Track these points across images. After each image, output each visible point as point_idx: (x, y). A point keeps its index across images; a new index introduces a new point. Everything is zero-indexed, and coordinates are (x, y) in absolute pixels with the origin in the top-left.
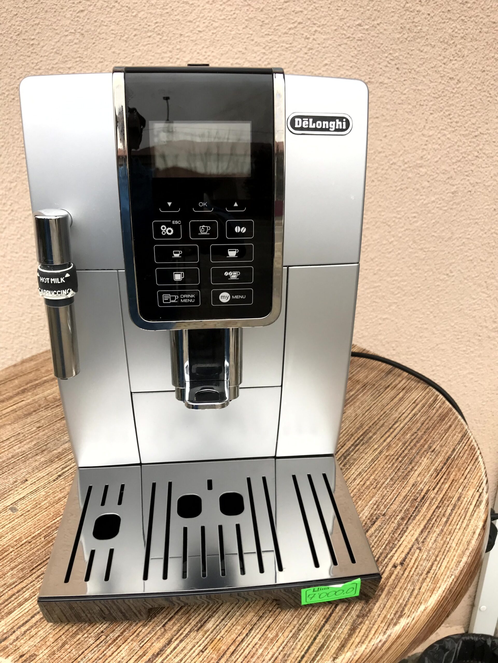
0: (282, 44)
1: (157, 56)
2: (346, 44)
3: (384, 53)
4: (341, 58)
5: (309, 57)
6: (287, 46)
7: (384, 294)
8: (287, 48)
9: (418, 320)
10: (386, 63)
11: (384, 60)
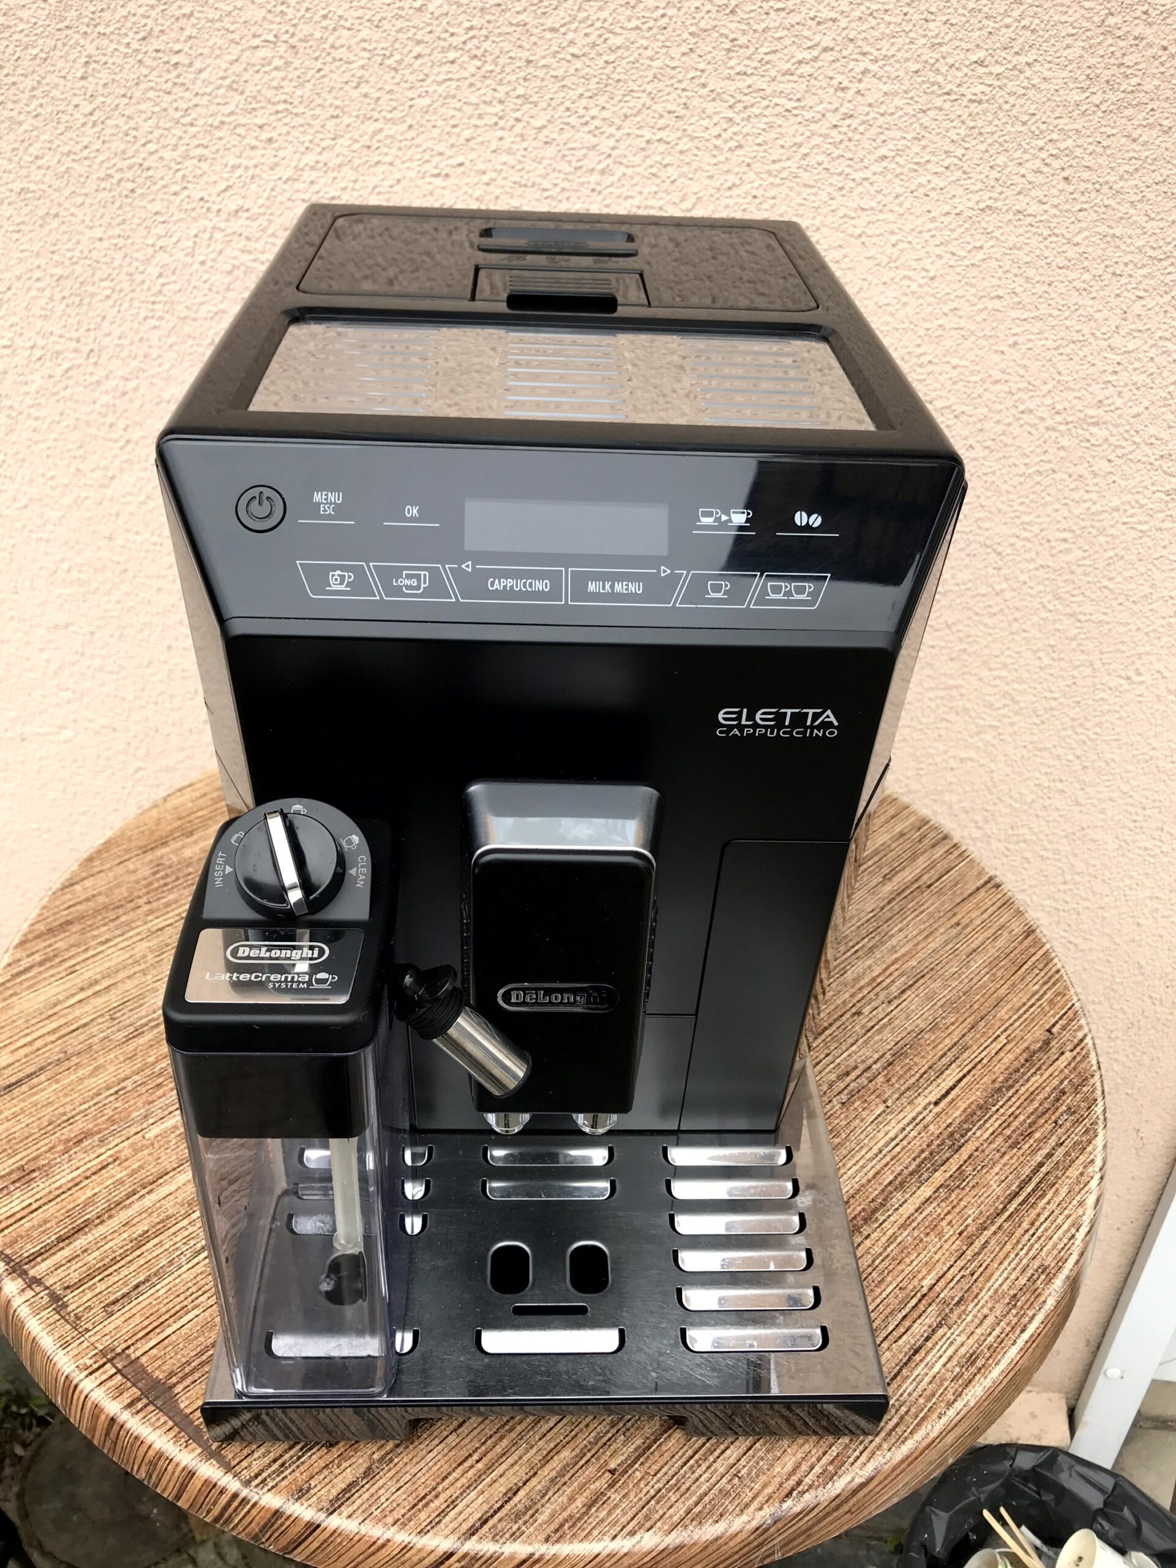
0: (776, 100)
1: (469, 110)
3: (1037, 137)
4: (923, 143)
6: (790, 105)
7: (968, 705)
8: (787, 110)
9: (1043, 769)
10: (1037, 164)
11: (1035, 157)
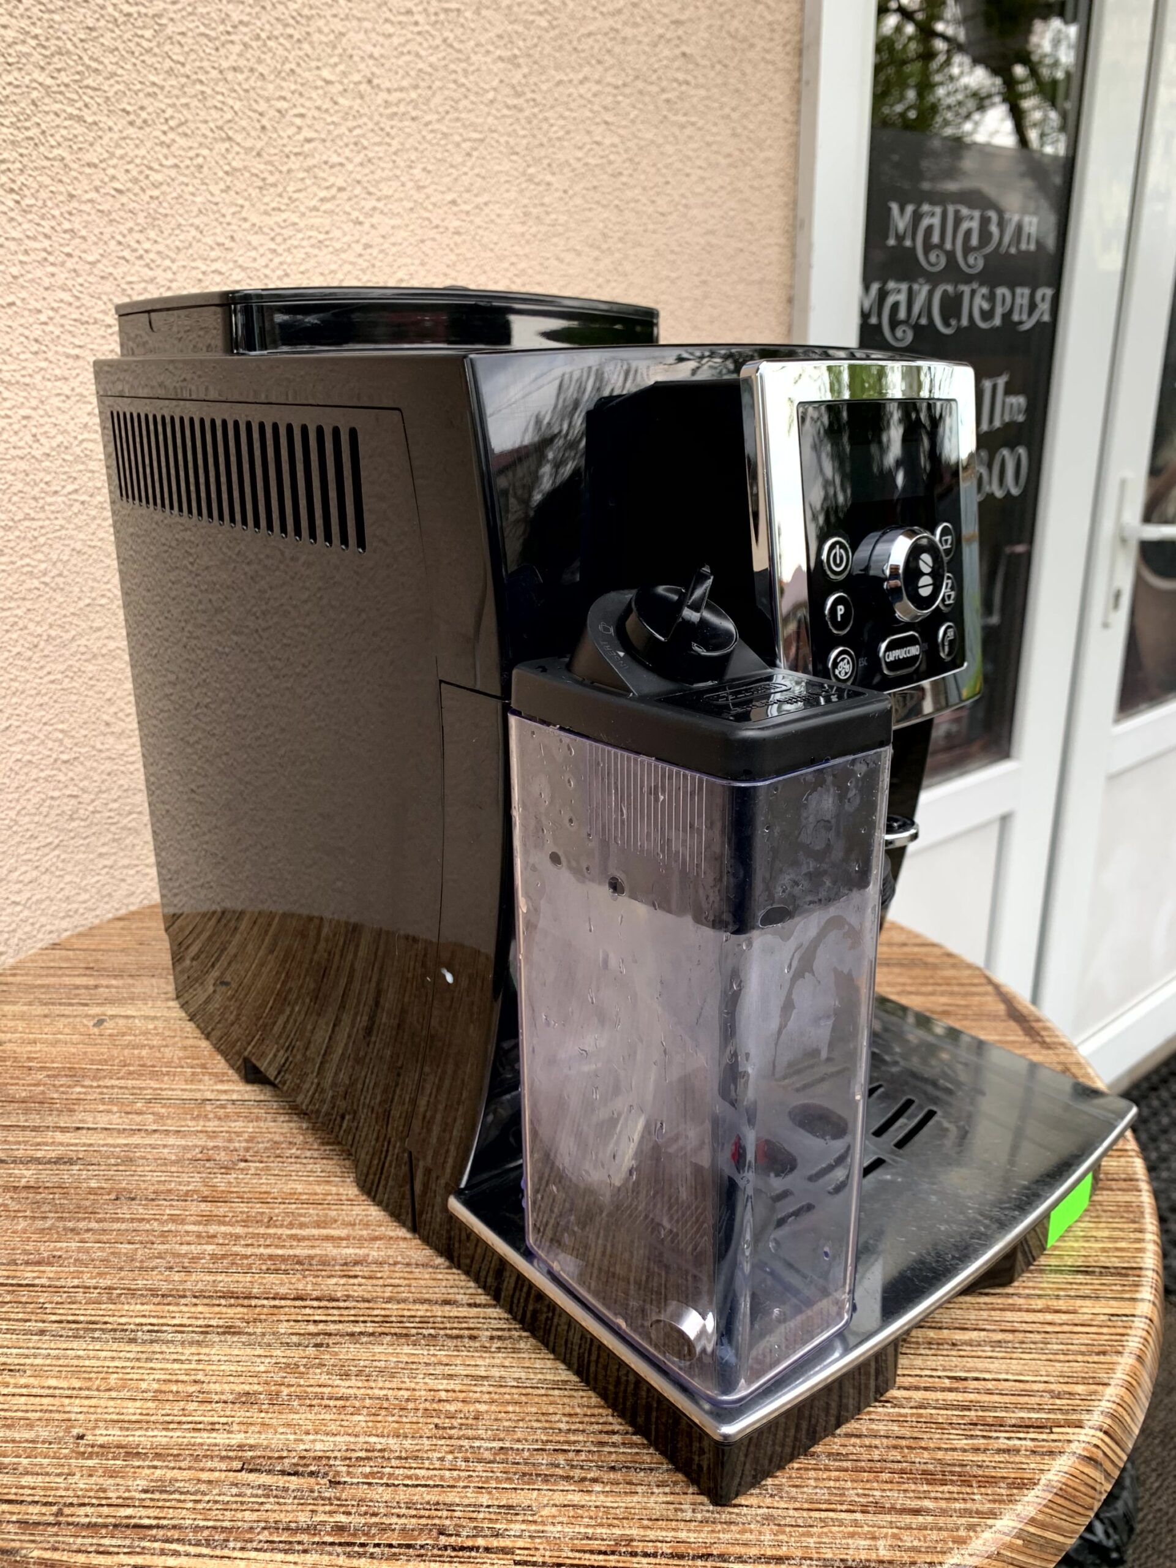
2: (434, 239)
5: (365, 265)
